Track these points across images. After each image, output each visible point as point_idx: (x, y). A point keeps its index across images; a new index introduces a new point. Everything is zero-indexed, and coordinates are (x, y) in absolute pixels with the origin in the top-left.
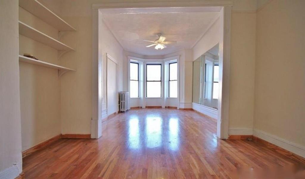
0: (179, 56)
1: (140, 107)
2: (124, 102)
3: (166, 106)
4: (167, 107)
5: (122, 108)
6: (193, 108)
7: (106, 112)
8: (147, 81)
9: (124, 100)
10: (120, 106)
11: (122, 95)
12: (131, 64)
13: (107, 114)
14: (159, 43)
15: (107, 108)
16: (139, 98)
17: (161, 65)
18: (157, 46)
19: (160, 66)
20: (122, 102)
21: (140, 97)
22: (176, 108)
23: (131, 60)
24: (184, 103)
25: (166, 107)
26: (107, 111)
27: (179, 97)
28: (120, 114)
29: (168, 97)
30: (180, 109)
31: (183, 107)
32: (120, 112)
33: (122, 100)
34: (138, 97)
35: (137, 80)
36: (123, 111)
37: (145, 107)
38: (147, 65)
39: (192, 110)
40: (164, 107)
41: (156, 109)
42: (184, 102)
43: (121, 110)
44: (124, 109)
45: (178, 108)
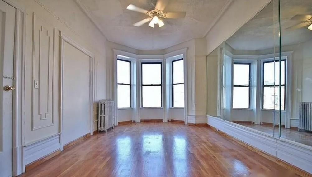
0: (186, 49)
1: (133, 121)
2: (104, 117)
3: (168, 119)
4: (170, 121)
5: (101, 126)
6: (208, 124)
7: (58, 140)
8: (142, 85)
9: (104, 114)
10: (98, 121)
11: (101, 105)
12: (118, 61)
13: (60, 142)
14: (155, 14)
15: (59, 132)
16: (131, 109)
17: (161, 63)
18: (151, 21)
19: (160, 65)
20: (101, 117)
21: (132, 107)
22: (183, 122)
23: (119, 56)
24: (196, 116)
25: (168, 121)
26: (59, 138)
27: (186, 108)
28: (98, 135)
29: (171, 106)
30: (189, 125)
31: (194, 121)
32: (98, 132)
33: (101, 114)
34: (131, 107)
35: (129, 83)
36: (102, 130)
37: (139, 121)
38: (142, 63)
39: (207, 126)
40: (166, 121)
41: (155, 123)
42: (194, 115)
43: (99, 129)
44: (104, 128)
45: (186, 123)
